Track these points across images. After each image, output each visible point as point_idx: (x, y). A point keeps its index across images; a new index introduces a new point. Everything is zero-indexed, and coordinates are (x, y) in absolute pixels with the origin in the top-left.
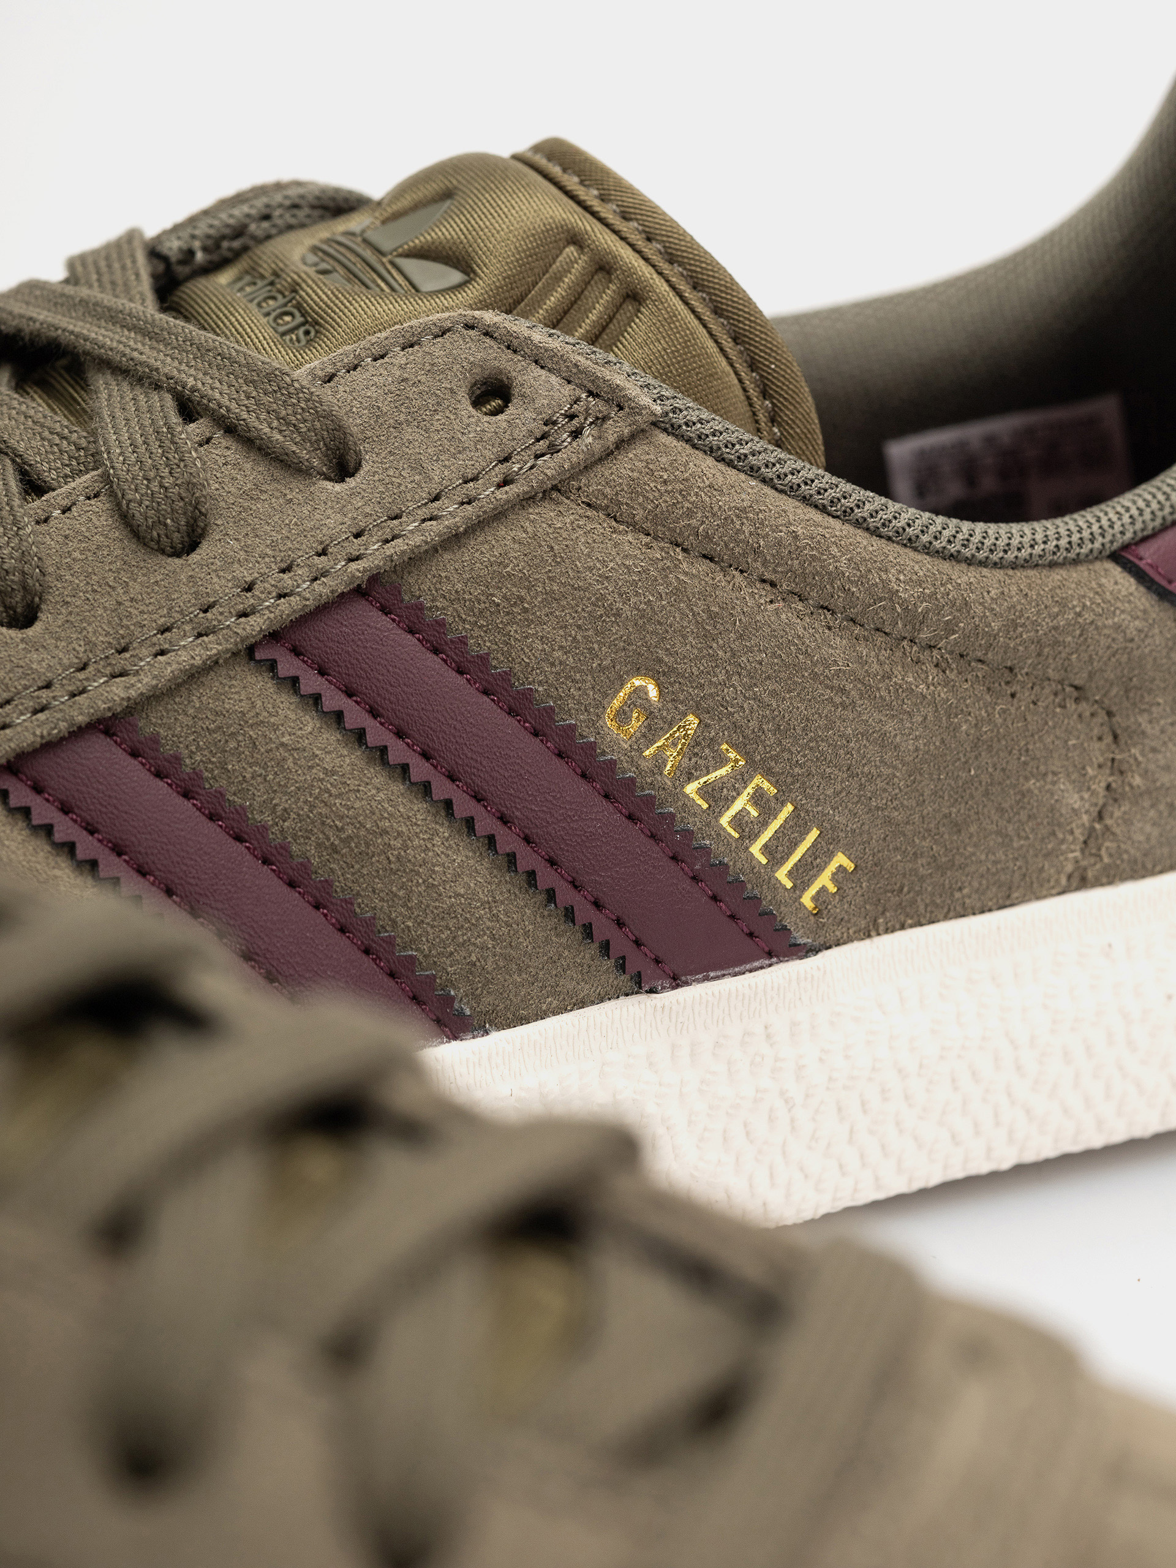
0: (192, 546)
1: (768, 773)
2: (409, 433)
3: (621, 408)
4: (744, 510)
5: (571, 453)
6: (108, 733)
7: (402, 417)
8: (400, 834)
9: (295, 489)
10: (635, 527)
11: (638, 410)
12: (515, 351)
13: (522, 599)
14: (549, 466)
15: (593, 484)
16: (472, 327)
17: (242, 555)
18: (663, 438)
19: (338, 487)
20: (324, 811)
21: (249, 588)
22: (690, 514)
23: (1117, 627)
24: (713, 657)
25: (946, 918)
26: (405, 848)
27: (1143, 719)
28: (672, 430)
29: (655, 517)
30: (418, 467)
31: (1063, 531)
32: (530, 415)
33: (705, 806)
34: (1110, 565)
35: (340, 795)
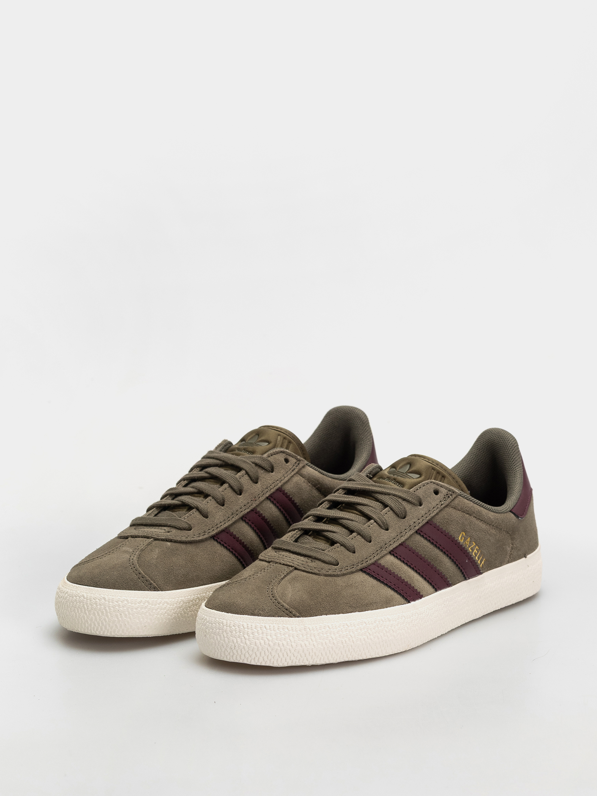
0: (404, 518)
1: (478, 546)
2: (428, 498)
3: (454, 493)
4: (472, 506)
5: (449, 500)
6: (402, 545)
7: (427, 496)
8: (440, 557)
9: (416, 508)
10: (459, 510)
11: (456, 493)
12: (438, 485)
13: (448, 522)
14: (447, 502)
15: (452, 504)
16: (432, 482)
17: (412, 518)
18: (460, 497)
19: (421, 507)
20: (431, 554)
21: (415, 523)
22: (466, 508)
23: (513, 522)
24: (471, 529)
25: (495, 568)
26: (441, 559)
27: (515, 536)
28: (460, 495)
29: (461, 509)
30: (430, 503)
31: (492, 508)
32: (442, 495)
33: (471, 551)
34: (510, 513)
35: (432, 552)
